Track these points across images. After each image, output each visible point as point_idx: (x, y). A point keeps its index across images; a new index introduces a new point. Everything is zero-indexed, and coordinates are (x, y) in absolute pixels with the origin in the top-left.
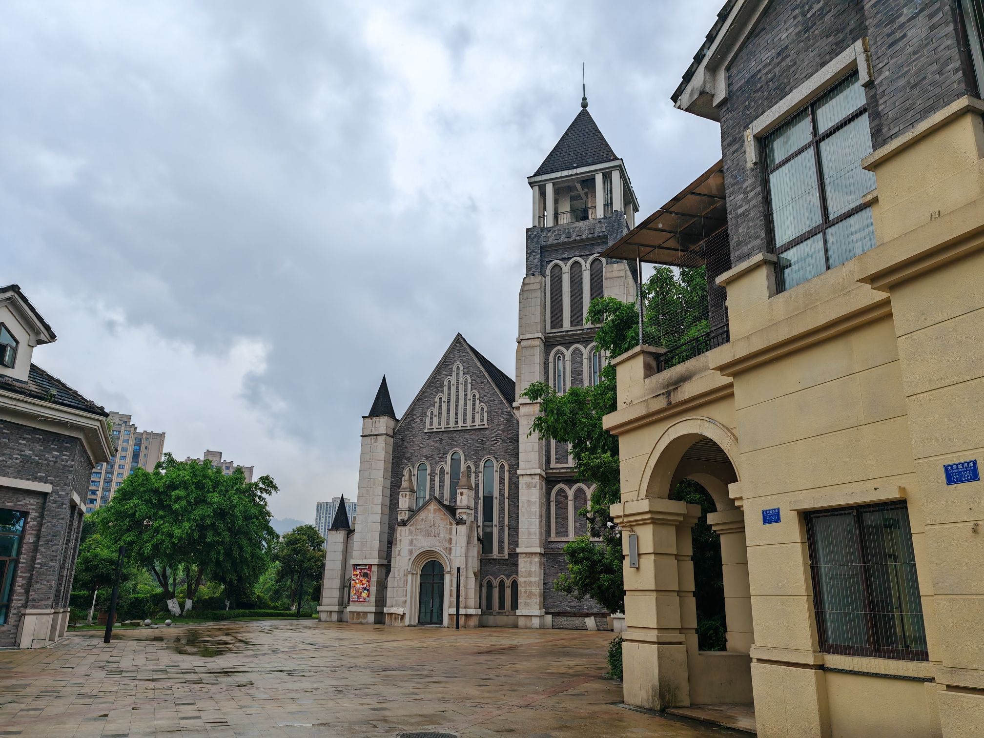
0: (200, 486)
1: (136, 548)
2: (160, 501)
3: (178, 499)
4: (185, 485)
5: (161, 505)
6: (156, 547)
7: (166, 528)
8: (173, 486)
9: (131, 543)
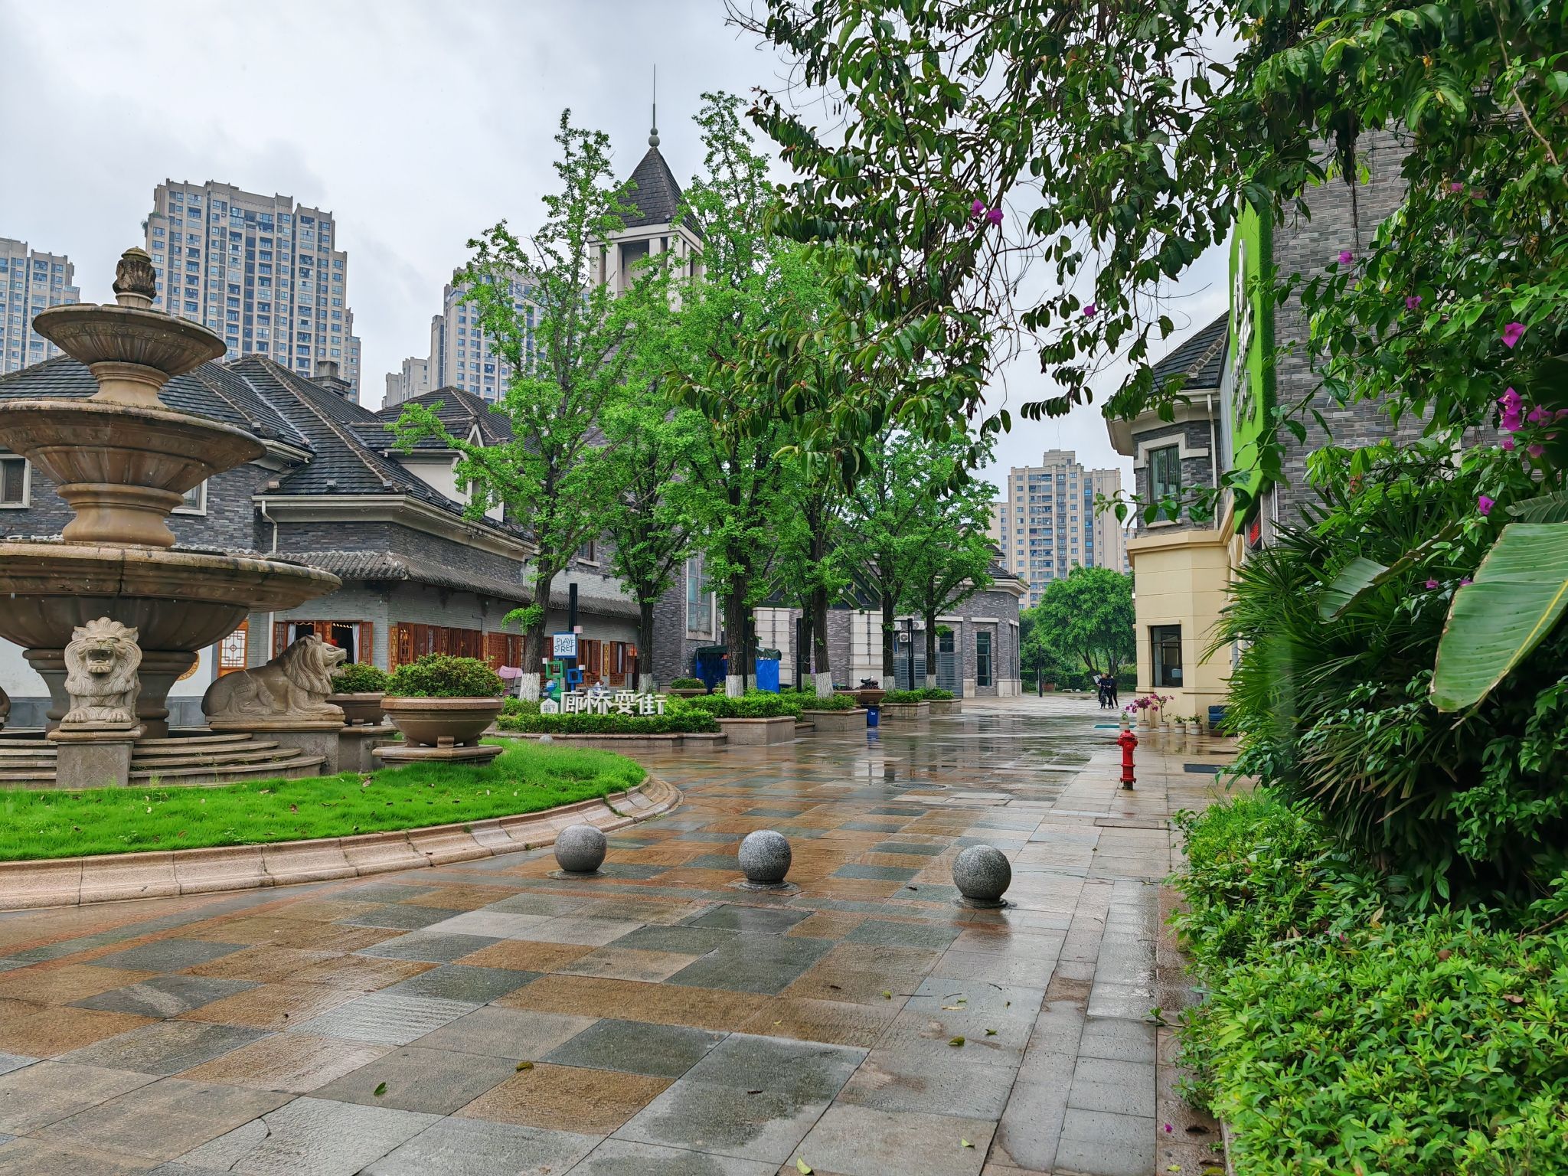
0: (1101, 590)
1: (1062, 638)
2: (1074, 603)
3: (1085, 601)
4: (1089, 590)
5: (1075, 606)
6: (1076, 638)
7: (1080, 623)
8: (1081, 592)
9: (1059, 635)
